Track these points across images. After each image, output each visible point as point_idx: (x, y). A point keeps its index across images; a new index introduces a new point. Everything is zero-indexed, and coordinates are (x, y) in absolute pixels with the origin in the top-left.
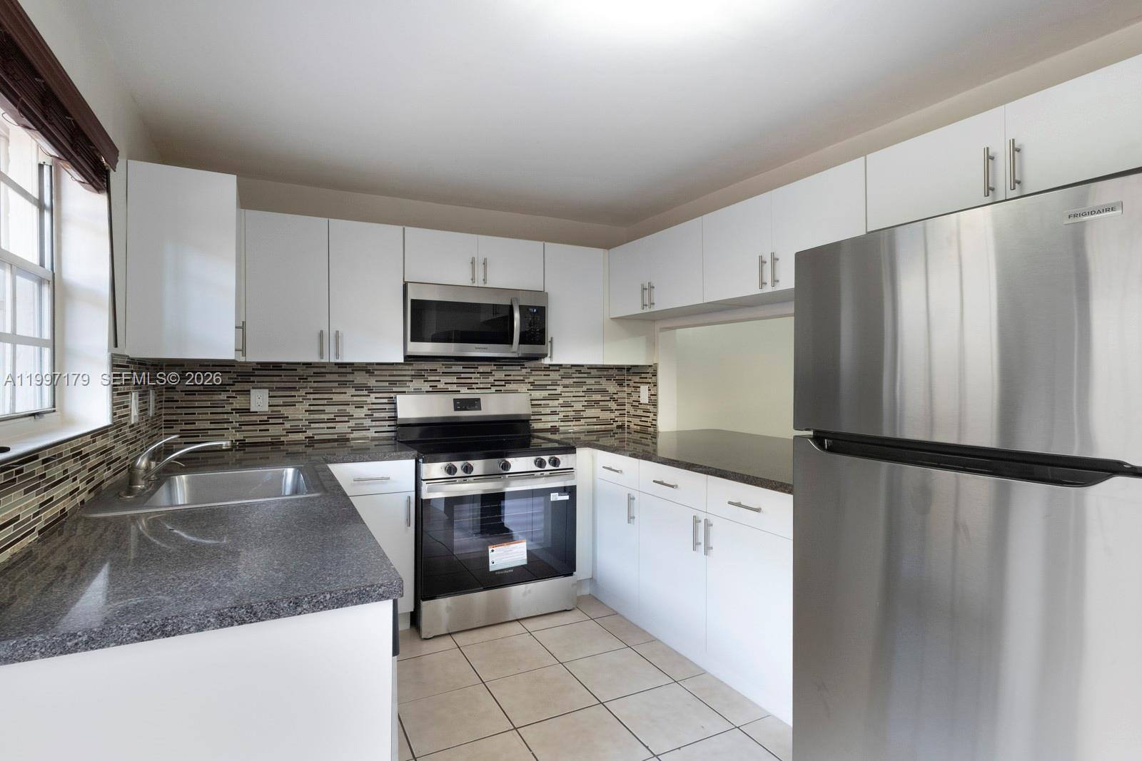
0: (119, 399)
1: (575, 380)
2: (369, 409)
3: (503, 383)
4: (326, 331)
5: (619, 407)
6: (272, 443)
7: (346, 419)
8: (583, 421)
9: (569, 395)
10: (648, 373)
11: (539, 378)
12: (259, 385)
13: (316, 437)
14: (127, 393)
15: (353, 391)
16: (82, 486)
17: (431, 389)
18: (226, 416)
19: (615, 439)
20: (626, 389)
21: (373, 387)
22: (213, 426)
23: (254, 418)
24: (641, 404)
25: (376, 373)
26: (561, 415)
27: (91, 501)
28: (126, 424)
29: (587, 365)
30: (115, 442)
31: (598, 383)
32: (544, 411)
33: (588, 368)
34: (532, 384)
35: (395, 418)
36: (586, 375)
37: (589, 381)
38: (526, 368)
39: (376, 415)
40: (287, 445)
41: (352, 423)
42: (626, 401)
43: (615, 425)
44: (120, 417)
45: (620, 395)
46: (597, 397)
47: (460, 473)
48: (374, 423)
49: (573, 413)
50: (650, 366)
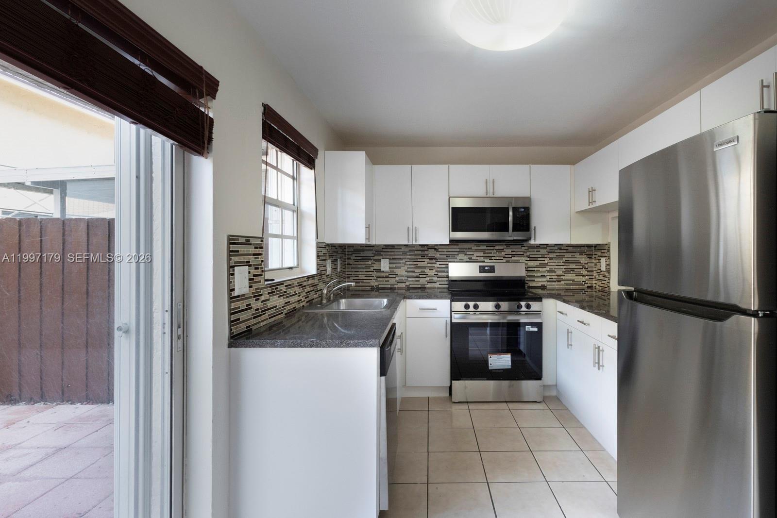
0: (321, 262)
1: (557, 254)
2: (436, 271)
3: (510, 256)
4: (410, 227)
5: (589, 273)
6: (391, 289)
7: (425, 276)
8: (563, 282)
9: (553, 264)
10: (605, 249)
11: (533, 253)
12: (385, 257)
13: (411, 286)
14: (325, 260)
15: (428, 261)
16: (303, 299)
17: (468, 260)
18: (371, 273)
19: (586, 295)
20: (594, 261)
21: (438, 258)
22: (366, 278)
23: (383, 274)
24: (601, 271)
25: (440, 250)
26: (548, 278)
27: (307, 306)
28: (324, 274)
29: (565, 244)
30: (319, 282)
31: (573, 256)
32: (536, 274)
33: (566, 246)
34: (529, 257)
35: (447, 277)
36: (565, 251)
37: (567, 255)
38: (525, 246)
39: (440, 274)
40: (397, 289)
41: (427, 279)
42: (594, 269)
43: (586, 285)
44: (321, 271)
45: (590, 265)
46: (573, 266)
47: (472, 309)
48: (439, 279)
49: (556, 277)
50: (606, 244)
